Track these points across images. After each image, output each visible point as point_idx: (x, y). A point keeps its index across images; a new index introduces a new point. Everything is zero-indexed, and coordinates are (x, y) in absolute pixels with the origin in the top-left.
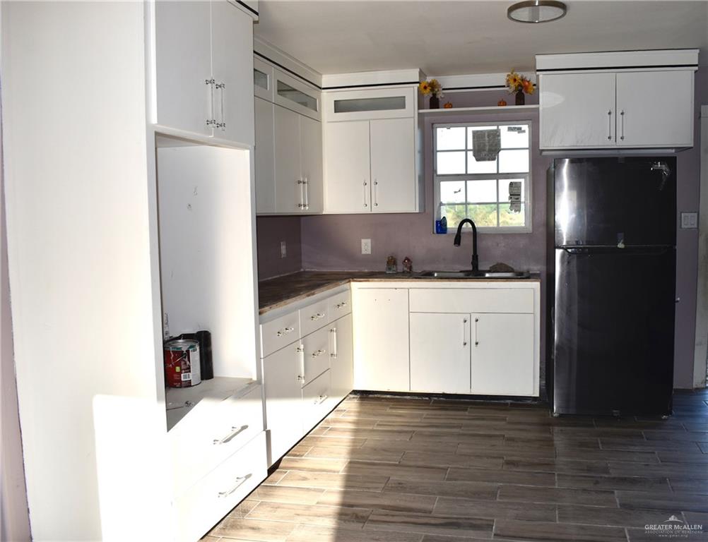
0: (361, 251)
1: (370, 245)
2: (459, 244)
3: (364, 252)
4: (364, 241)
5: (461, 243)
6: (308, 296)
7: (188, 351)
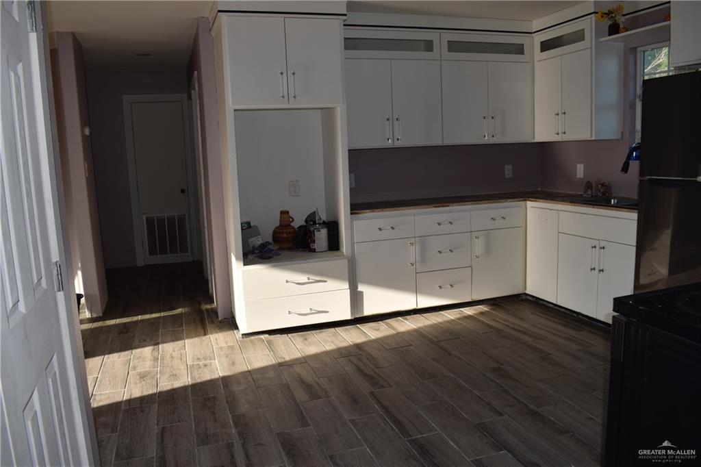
0: (576, 175)
1: (582, 169)
2: (626, 172)
3: (578, 176)
4: (578, 166)
5: (629, 171)
6: (436, 207)
7: (314, 231)
